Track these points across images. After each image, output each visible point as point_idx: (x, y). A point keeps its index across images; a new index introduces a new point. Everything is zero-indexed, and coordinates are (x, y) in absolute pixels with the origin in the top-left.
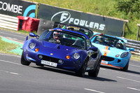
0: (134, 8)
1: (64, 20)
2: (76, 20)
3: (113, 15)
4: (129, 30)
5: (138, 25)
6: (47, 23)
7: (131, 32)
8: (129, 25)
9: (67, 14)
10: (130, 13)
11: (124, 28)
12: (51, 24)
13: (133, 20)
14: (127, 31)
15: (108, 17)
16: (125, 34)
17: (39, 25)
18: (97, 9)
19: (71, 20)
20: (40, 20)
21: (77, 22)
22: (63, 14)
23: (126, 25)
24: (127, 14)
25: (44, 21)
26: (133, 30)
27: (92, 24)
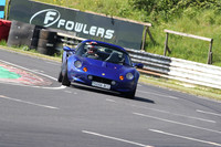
0: (159, 4)
1: (50, 22)
2: (69, 22)
3: (127, 15)
4: (151, 38)
5: (166, 31)
6: (23, 28)
7: (155, 43)
8: (152, 31)
9: (54, 14)
10: (153, 12)
11: (145, 37)
12: (30, 28)
13: (158, 24)
14: (148, 40)
15: (119, 18)
16: (146, 45)
18: (101, 6)
20: (13, 22)
21: (70, 25)
22: (48, 14)
23: (148, 31)
24: (148, 14)
25: (18, 25)
26: (158, 40)
27: (93, 29)
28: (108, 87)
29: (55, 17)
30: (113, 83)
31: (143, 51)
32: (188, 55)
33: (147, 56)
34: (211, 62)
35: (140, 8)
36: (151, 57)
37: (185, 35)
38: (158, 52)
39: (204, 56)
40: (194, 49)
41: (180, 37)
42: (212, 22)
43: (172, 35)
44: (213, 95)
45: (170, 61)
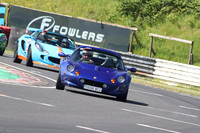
0: (145, 10)
1: (46, 28)
2: (63, 28)
3: (115, 21)
4: (138, 41)
5: (151, 34)
6: (21, 33)
7: (141, 46)
8: (138, 35)
9: (50, 20)
10: (139, 18)
11: (132, 40)
13: (144, 28)
14: (135, 43)
15: (108, 24)
16: (133, 47)
17: (11, 36)
19: (56, 28)
21: (64, 31)
22: (44, 21)
23: (134, 34)
24: (135, 20)
25: (17, 30)
26: (143, 43)
27: (85, 34)
28: (100, 89)
29: (51, 23)
30: (105, 86)
31: (130, 53)
32: (171, 57)
33: (134, 57)
34: (192, 62)
35: (127, 14)
36: (138, 58)
37: (168, 38)
38: (144, 54)
39: (186, 57)
40: (176, 51)
41: (164, 40)
42: (192, 26)
43: (157, 39)
44: (194, 92)
45: (155, 62)
